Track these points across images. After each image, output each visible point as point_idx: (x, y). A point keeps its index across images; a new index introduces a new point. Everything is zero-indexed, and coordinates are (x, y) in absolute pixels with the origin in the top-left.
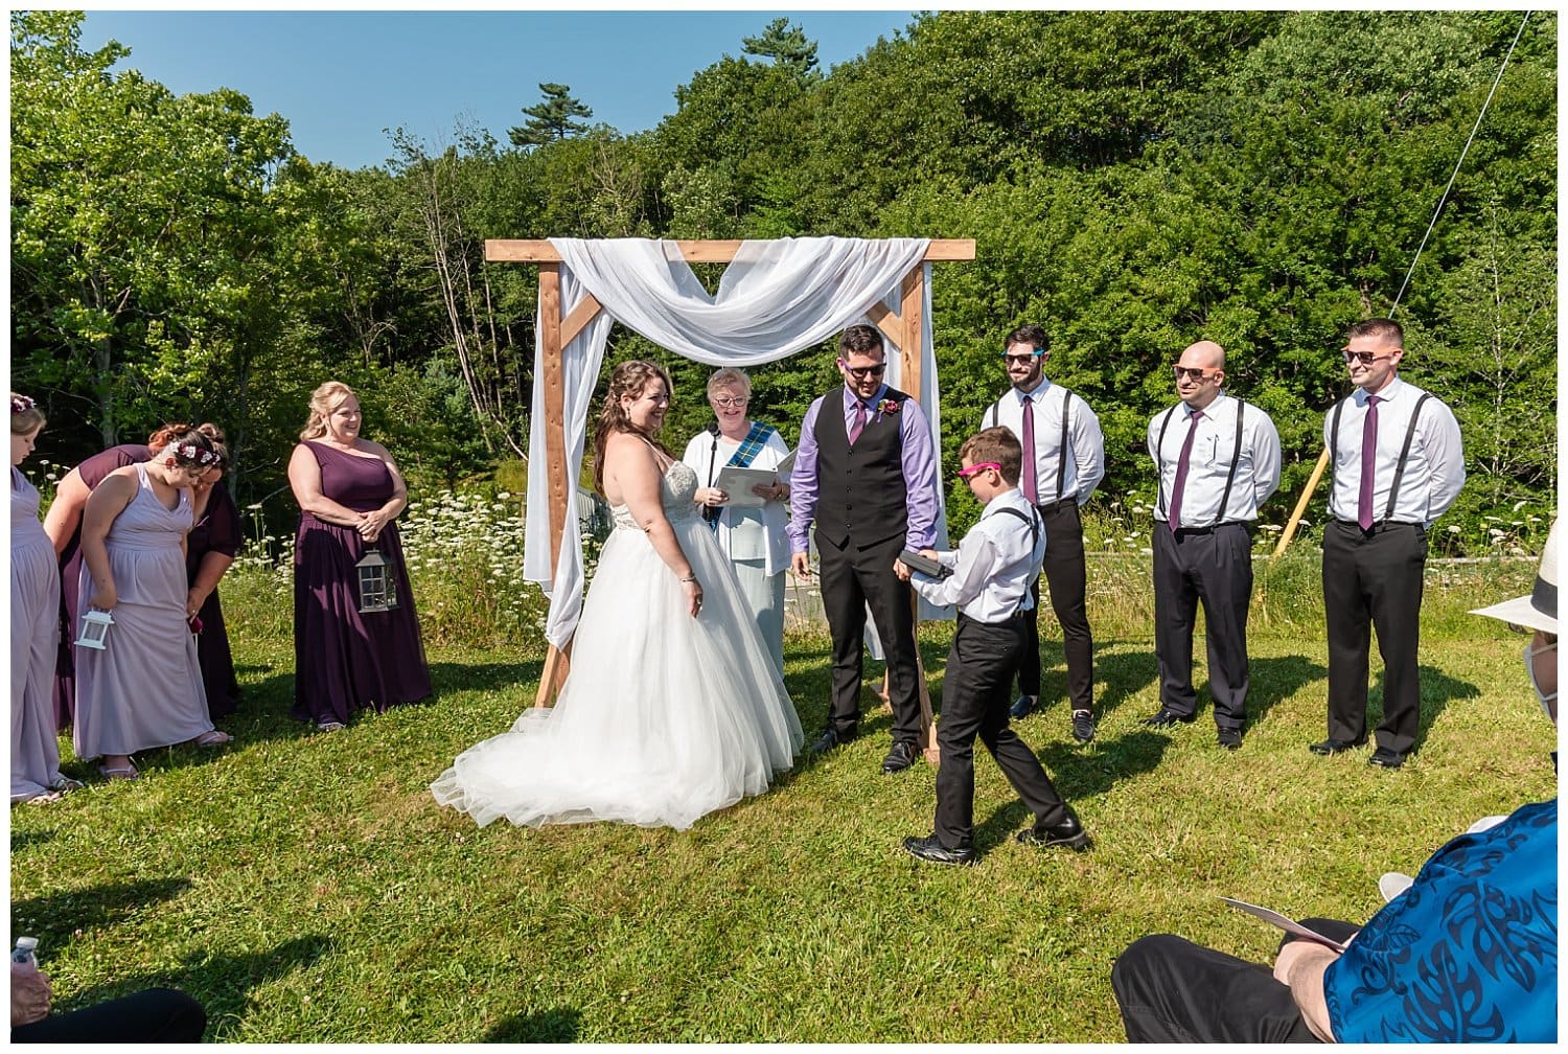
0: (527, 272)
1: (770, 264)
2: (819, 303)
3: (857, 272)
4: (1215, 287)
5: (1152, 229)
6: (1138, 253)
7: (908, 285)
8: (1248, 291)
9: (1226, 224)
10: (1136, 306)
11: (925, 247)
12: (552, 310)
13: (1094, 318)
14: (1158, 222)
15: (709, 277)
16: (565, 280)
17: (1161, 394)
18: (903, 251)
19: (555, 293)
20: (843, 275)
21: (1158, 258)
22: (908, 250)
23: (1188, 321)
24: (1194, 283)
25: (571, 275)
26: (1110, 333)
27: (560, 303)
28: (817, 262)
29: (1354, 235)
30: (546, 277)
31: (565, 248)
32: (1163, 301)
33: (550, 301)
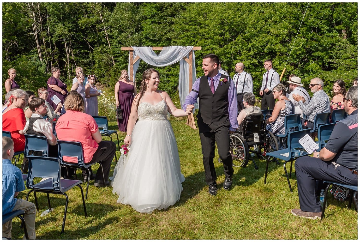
0: (129, 52)
1: (168, 50)
2: (175, 57)
3: (182, 52)
4: (292, 32)
5: (273, 12)
6: (269, 20)
7: (190, 54)
8: (303, 33)
9: (296, 11)
10: (269, 37)
11: (192, 48)
12: (132, 58)
13: (257, 42)
14: (275, 10)
15: (158, 53)
16: (134, 53)
17: (277, 66)
18: (189, 48)
19: (132, 55)
20: (179, 52)
21: (276, 22)
22: (190, 48)
23: (285, 42)
24: (286, 30)
25: (135, 52)
26: (261, 46)
27: (133, 57)
28: (175, 50)
29: (335, 16)
30: (131, 53)
31: (135, 48)
32: (277, 36)
33: (131, 56)
